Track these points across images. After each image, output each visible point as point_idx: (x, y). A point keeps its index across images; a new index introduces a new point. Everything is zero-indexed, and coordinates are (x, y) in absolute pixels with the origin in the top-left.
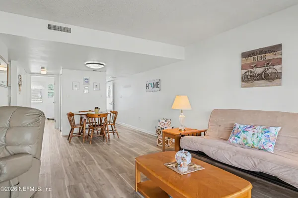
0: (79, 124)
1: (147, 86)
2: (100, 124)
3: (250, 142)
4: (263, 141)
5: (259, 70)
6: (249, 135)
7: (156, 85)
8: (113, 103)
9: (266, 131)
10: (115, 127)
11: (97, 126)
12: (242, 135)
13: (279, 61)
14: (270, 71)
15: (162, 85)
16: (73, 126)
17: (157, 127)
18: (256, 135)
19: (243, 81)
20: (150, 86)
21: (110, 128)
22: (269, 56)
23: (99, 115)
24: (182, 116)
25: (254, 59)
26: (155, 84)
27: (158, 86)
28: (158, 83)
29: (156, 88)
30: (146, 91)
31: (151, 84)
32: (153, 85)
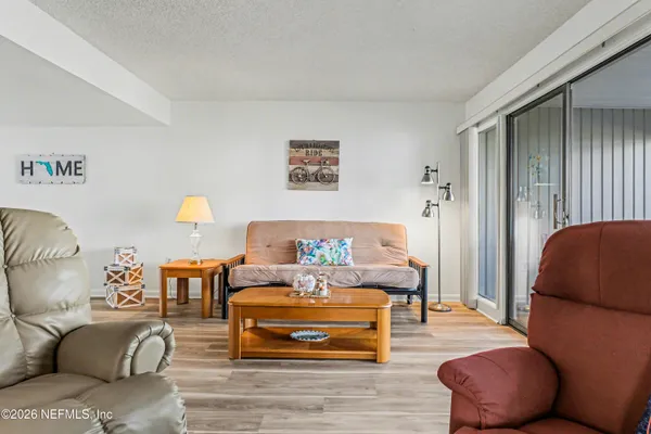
3: (329, 259)
4: (343, 255)
5: (312, 169)
6: (325, 250)
9: (342, 243)
12: (317, 252)
13: (336, 162)
14: (325, 171)
17: (110, 267)
18: (334, 250)
19: (290, 180)
22: (326, 153)
24: (196, 235)
25: (307, 152)
27: (78, 172)
28: (78, 165)
29: (70, 174)
30: (21, 182)
31: (48, 164)
32: (54, 166)
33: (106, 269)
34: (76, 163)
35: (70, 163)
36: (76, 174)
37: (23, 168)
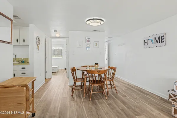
0: (81, 77)
1: (146, 42)
2: (99, 79)
7: (160, 40)
8: (109, 59)
10: (113, 83)
11: (97, 81)
15: (167, 39)
16: (76, 80)
17: (170, 91)
20: (149, 42)
21: (108, 82)
23: (99, 72)
26: (157, 39)
27: (163, 41)
28: (163, 38)
29: (159, 42)
30: (144, 48)
31: (152, 40)
32: (154, 40)
33: (169, 91)
34: (162, 37)
35: (159, 37)
36: (162, 42)
37: (145, 43)
